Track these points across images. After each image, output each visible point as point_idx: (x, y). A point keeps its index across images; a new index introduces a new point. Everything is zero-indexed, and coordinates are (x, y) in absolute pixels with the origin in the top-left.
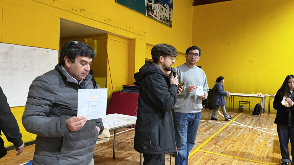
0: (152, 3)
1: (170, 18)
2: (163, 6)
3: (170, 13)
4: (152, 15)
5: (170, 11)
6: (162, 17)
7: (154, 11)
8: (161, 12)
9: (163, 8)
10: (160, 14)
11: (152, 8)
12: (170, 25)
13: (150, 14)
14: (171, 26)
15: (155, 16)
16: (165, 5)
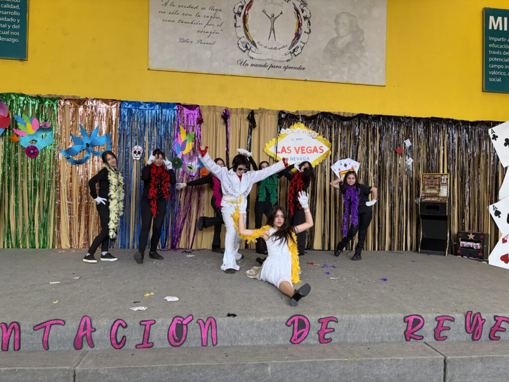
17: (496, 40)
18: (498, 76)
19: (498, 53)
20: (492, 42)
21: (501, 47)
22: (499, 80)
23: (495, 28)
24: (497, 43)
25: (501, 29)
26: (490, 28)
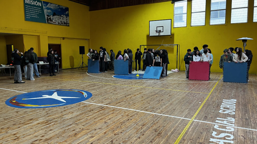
0: (51, 17)
1: (67, 22)
2: (60, 16)
3: (67, 19)
4: (51, 22)
5: (67, 18)
6: (60, 22)
7: (52, 21)
8: (59, 20)
9: (60, 18)
10: (58, 21)
11: (51, 19)
12: (67, 25)
13: (50, 22)
14: (69, 26)
15: (53, 22)
16: (62, 16)
17: (27, 6)
18: (29, 17)
19: (28, 10)
20: (27, 7)
21: (29, 8)
22: (29, 18)
23: (27, 3)
24: (28, 7)
25: (29, 3)
26: (26, 3)
